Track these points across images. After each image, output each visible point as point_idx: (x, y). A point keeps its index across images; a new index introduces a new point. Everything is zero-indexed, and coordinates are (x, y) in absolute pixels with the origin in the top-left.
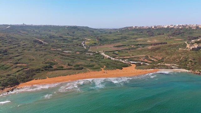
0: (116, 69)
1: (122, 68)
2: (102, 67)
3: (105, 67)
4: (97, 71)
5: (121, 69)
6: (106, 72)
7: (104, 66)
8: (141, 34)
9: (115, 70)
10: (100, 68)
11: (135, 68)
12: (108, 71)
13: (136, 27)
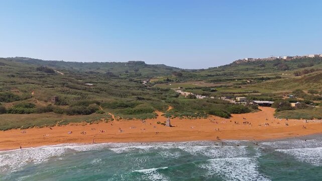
0: (206, 117)
1: (230, 116)
2: (160, 110)
3: (170, 108)
4: (139, 118)
5: (227, 117)
6: (167, 123)
7: (166, 107)
8: (263, 68)
9: (203, 120)
10: (151, 111)
11: (274, 115)
12: (176, 121)
13: (251, 59)
